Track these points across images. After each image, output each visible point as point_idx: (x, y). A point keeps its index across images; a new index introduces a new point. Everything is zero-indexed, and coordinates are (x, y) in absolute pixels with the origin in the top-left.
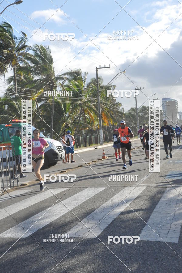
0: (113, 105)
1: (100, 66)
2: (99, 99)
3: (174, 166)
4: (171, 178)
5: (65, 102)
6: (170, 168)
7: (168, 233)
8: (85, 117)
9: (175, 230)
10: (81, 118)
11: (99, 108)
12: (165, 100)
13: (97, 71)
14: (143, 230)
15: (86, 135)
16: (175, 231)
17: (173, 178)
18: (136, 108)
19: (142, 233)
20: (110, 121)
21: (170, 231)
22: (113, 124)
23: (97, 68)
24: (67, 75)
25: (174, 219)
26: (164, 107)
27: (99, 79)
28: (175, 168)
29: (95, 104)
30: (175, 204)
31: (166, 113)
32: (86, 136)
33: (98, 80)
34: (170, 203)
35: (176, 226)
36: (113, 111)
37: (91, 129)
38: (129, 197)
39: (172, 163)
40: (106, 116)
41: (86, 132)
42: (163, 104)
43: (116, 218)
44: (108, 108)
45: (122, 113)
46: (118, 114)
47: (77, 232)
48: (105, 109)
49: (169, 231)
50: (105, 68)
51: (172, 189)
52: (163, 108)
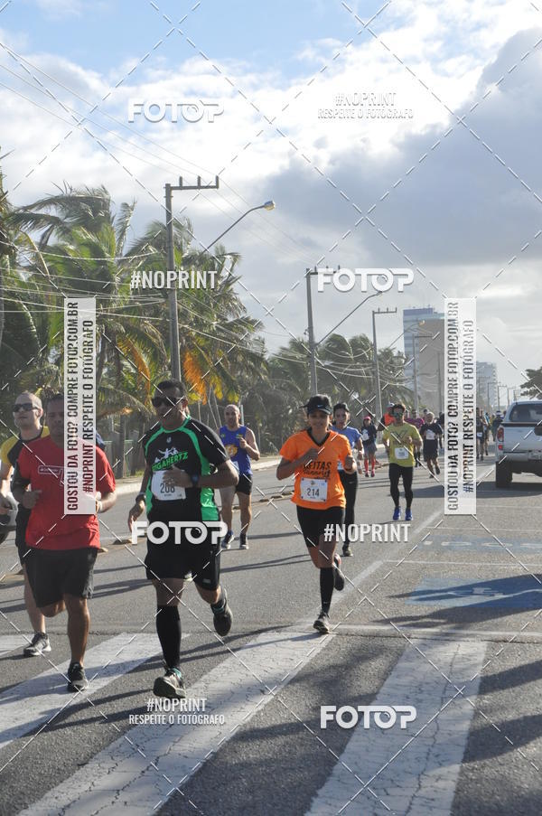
0: (225, 325)
1: (181, 179)
2: (173, 305)
3: (439, 559)
4: (426, 603)
5: (43, 308)
6: (424, 567)
7: (410, 808)
8: (120, 366)
9: (433, 800)
10: (105, 370)
11: (175, 337)
12: (414, 317)
13: (168, 197)
14: (316, 795)
15: (121, 436)
16: (433, 804)
17: (432, 603)
18: (311, 343)
19: (312, 809)
20: (214, 387)
21: (416, 801)
22: (226, 397)
23: (169, 188)
24: (53, 206)
25: (431, 756)
26: (411, 342)
27: (179, 226)
28: (442, 566)
29: (157, 321)
30: (438, 698)
31: (417, 364)
32: (122, 440)
33: (174, 230)
34: (420, 696)
35: (440, 782)
36: (225, 347)
37: (140, 413)
38: (270, 671)
39: (432, 547)
40: (200, 365)
41: (122, 423)
42: (405, 331)
43: (221, 750)
44: (207, 339)
45: (257, 359)
46: (243, 361)
47: (68, 806)
48: (194, 339)
49: (411, 804)
50: (199, 187)
51: (428, 642)
52: (406, 346)
